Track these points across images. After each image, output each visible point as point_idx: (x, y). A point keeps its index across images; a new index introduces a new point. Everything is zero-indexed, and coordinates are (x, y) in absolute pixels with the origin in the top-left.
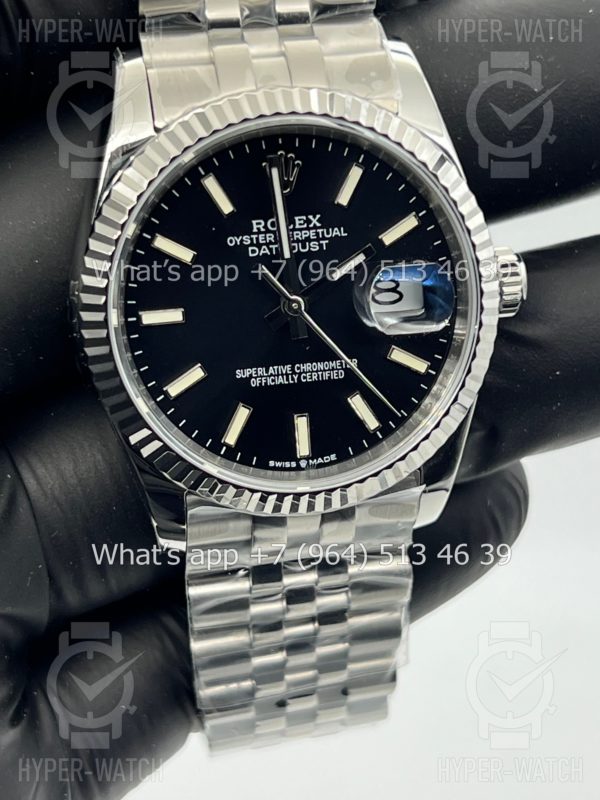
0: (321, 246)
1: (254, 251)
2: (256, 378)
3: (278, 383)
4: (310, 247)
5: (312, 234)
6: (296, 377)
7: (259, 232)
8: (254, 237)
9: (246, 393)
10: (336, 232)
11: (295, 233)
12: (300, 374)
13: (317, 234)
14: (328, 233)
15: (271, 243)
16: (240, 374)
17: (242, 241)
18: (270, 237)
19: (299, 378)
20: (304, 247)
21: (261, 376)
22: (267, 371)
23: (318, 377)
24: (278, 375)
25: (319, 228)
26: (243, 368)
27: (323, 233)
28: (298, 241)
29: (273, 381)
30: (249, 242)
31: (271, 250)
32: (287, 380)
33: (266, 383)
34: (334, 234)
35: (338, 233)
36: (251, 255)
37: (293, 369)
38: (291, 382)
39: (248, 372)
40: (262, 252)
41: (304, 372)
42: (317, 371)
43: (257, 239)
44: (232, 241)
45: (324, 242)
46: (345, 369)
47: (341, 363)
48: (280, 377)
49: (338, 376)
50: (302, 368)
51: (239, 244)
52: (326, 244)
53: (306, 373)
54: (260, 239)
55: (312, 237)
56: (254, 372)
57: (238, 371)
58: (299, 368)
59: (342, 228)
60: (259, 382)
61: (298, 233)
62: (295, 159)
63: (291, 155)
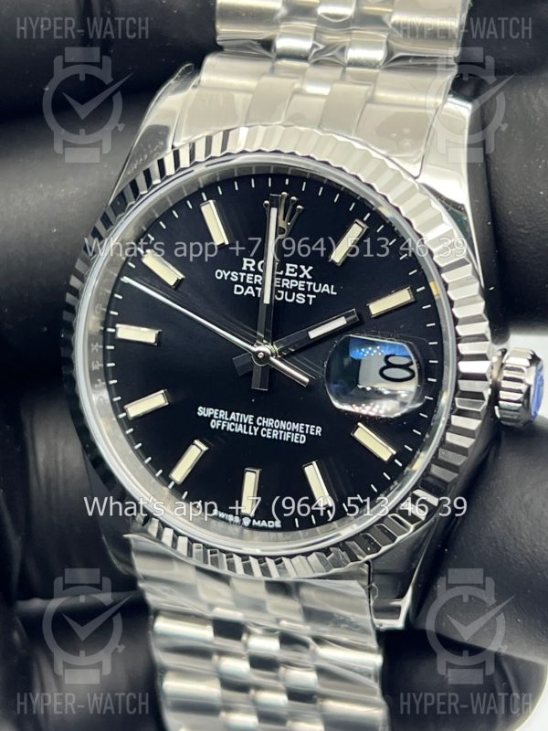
0: (307, 299)
1: (239, 290)
2: (216, 420)
3: (237, 430)
4: (296, 298)
5: (300, 285)
6: (256, 430)
8: (242, 274)
9: (202, 429)
10: (325, 288)
11: (284, 280)
12: (261, 427)
13: (306, 286)
14: (317, 288)
15: (258, 285)
16: (202, 411)
17: (230, 276)
18: (258, 279)
19: (259, 432)
20: (290, 297)
21: (221, 419)
22: (229, 416)
23: (278, 436)
24: (239, 423)
25: (309, 280)
26: (207, 406)
27: (312, 286)
28: (285, 289)
29: (233, 427)
30: (237, 279)
31: (256, 292)
32: (247, 430)
33: (225, 428)
34: (324, 290)
35: (328, 290)
36: (236, 292)
37: (254, 421)
38: (251, 433)
39: (209, 412)
40: (247, 292)
41: (265, 427)
42: (278, 429)
43: (245, 277)
44: (220, 274)
45: (311, 297)
46: (308, 436)
47: (305, 427)
48: (241, 425)
49: (298, 440)
50: (264, 422)
51: (226, 278)
52: (313, 299)
53: (267, 428)
54: (248, 278)
55: (300, 289)
56: (216, 414)
57: (200, 408)
58: (261, 421)
59: (332, 287)
60: (218, 424)
61: (287, 280)
62: (297, 203)
63: (294, 198)
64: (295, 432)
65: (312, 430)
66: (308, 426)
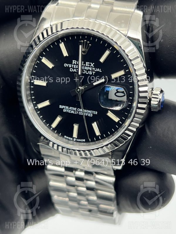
1: (71, 70)
2: (65, 109)
3: (71, 112)
4: (89, 73)
5: (90, 69)
6: (77, 112)
7: (74, 64)
9: (61, 112)
10: (98, 70)
11: (85, 67)
12: (79, 112)
13: (92, 69)
14: (96, 70)
16: (61, 107)
17: (69, 66)
18: (77, 67)
19: (78, 113)
20: (87, 72)
21: (67, 109)
22: (69, 108)
24: (72, 110)
25: (93, 67)
26: (62, 105)
27: (94, 69)
28: (86, 70)
29: (70, 111)
30: (71, 67)
31: (77, 71)
32: (75, 112)
33: (68, 112)
37: (77, 109)
38: (76, 113)
39: (63, 107)
40: (74, 71)
42: (84, 112)
44: (66, 65)
45: (94, 72)
46: (93, 114)
47: (92, 112)
48: (73, 111)
49: (90, 115)
50: (80, 110)
51: (67, 66)
52: (94, 73)
53: (81, 112)
54: (74, 66)
55: (90, 70)
56: (65, 107)
57: (60, 106)
58: (79, 110)
59: (100, 69)
60: (66, 111)
61: (86, 67)
62: (89, 44)
63: (88, 42)
64: (89, 113)
65: (94, 112)
66: (93, 111)
